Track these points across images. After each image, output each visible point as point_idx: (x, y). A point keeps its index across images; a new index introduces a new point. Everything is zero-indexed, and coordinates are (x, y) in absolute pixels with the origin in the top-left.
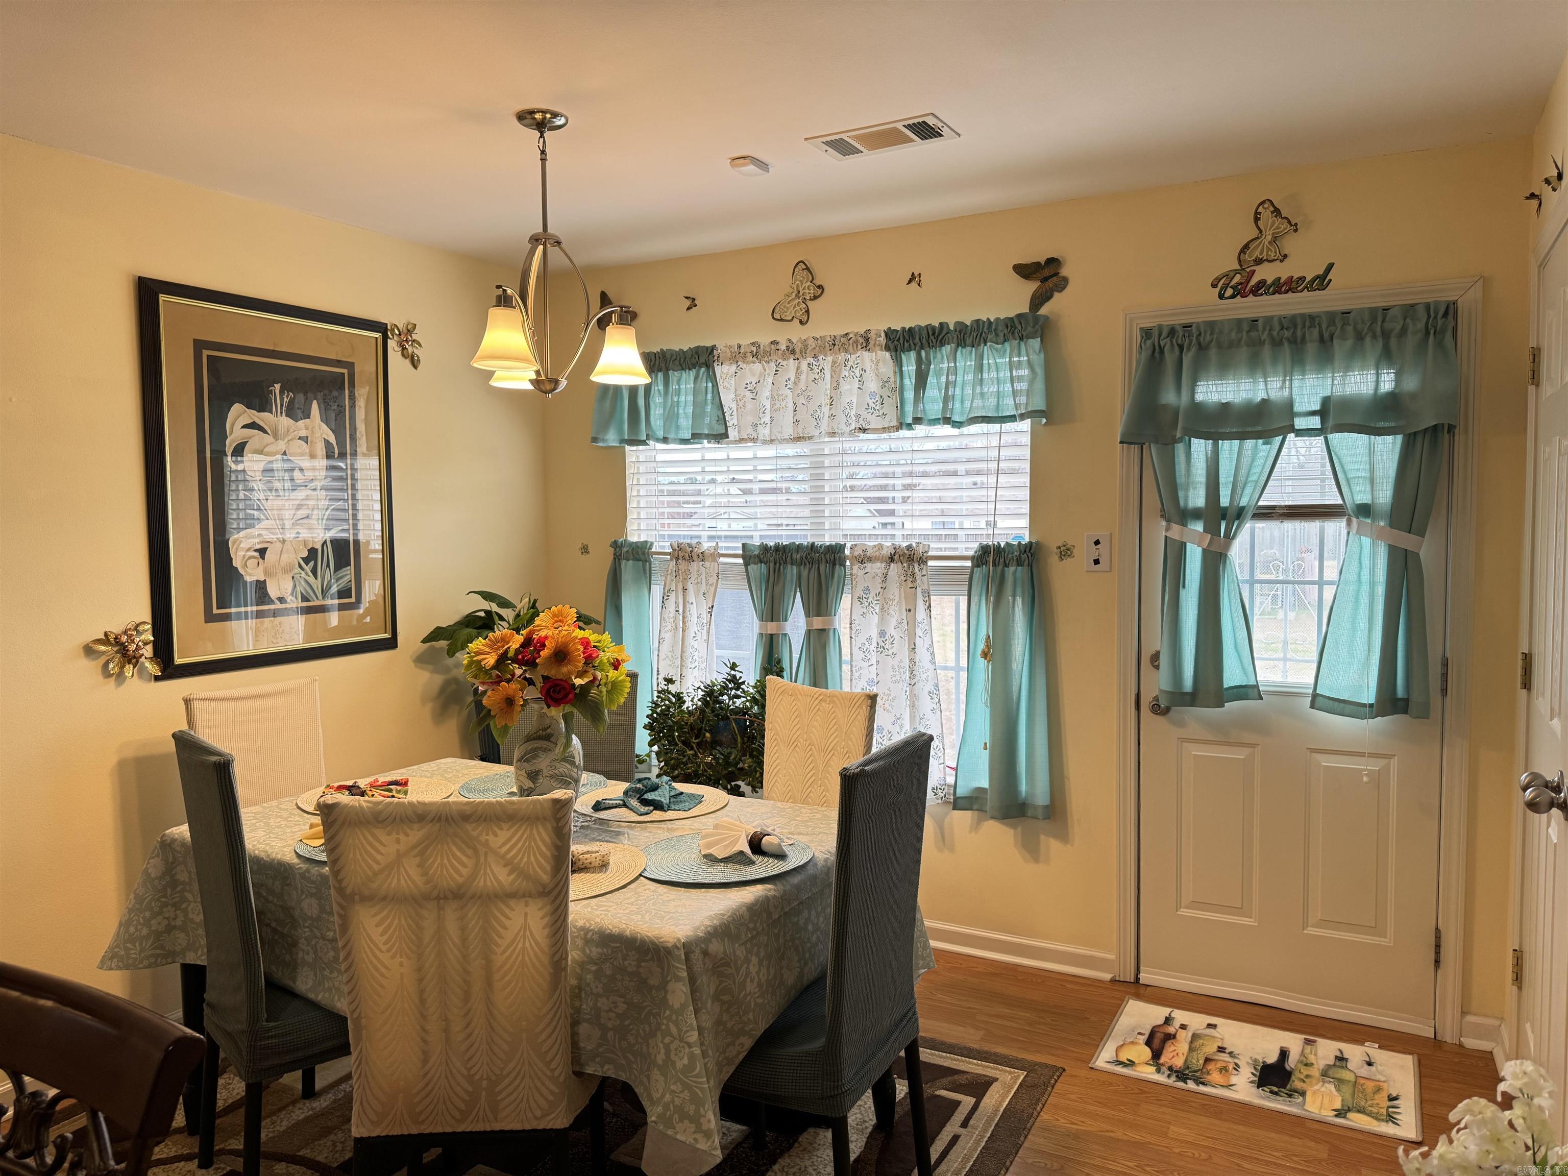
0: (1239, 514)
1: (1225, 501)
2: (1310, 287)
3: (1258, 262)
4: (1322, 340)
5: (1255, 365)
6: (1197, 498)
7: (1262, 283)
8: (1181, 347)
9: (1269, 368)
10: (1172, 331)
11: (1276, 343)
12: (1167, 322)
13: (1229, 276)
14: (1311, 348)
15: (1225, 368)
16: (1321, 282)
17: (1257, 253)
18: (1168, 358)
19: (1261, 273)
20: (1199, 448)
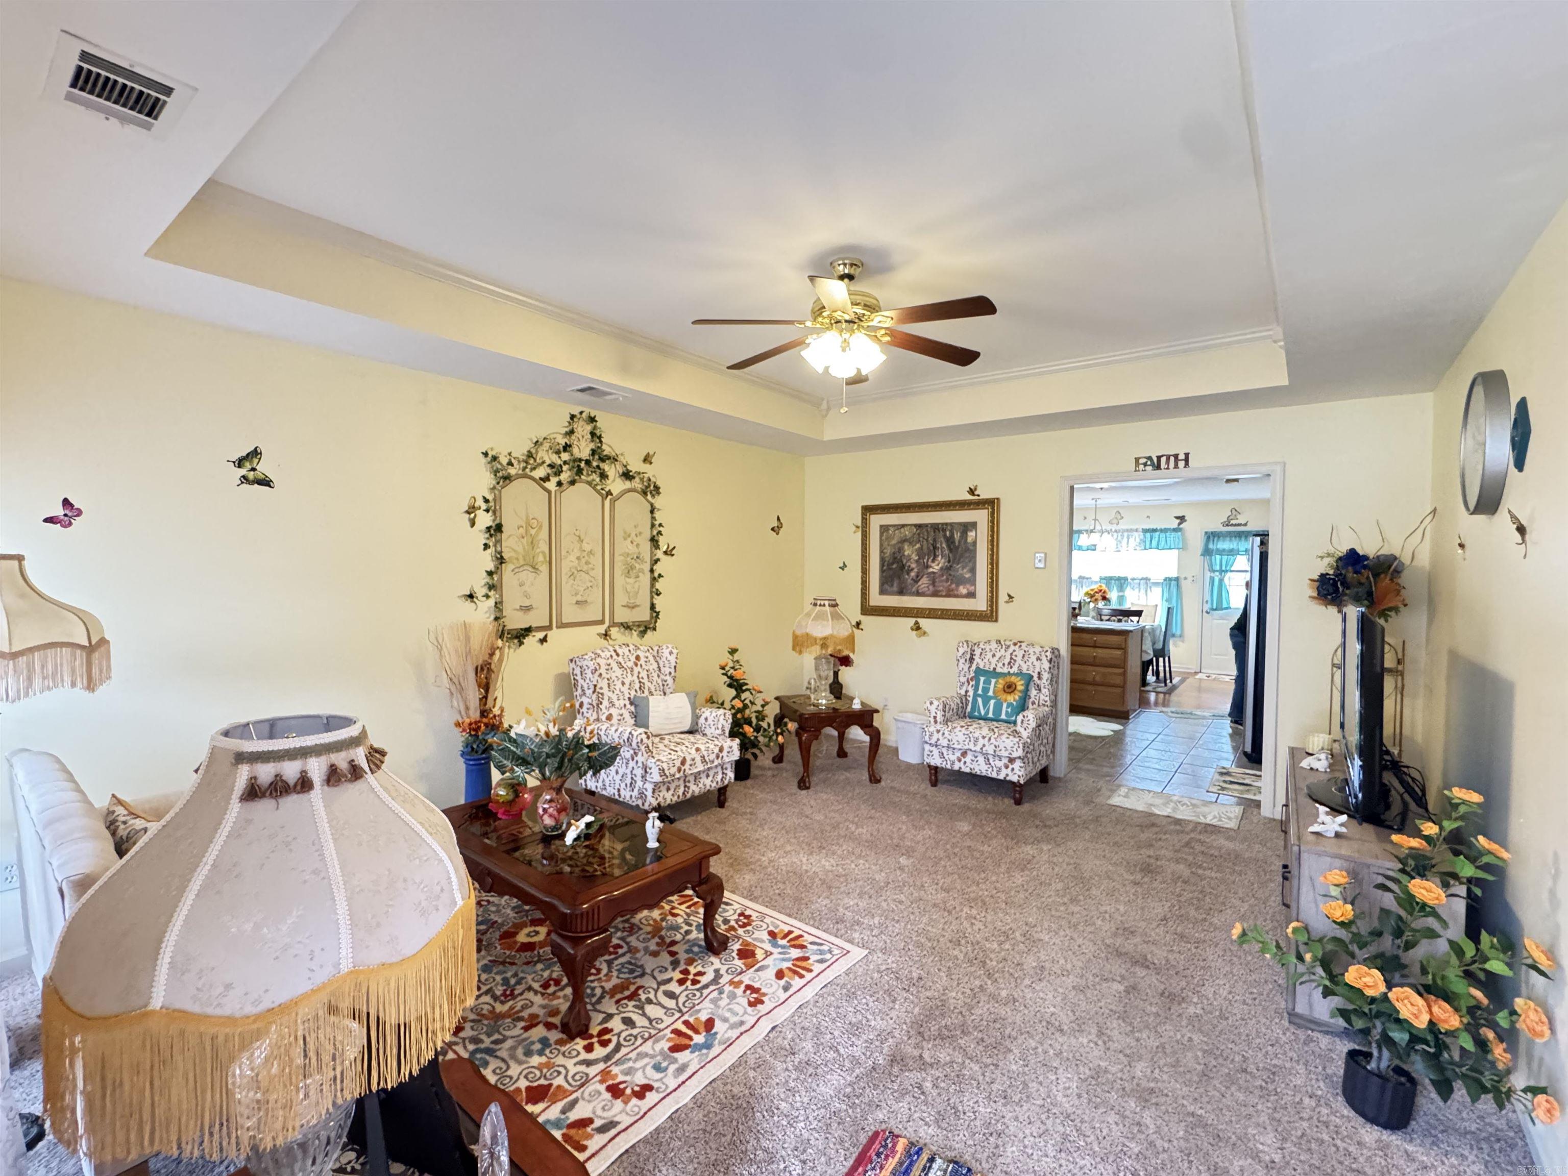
0: (1227, 571)
1: (1224, 568)
2: (1242, 526)
3: (1231, 520)
5: (1233, 540)
6: (1218, 568)
8: (1214, 536)
9: (1235, 541)
10: (1212, 533)
11: (1237, 537)
12: (1211, 531)
13: (1225, 522)
14: (1243, 539)
15: (1225, 541)
16: (1246, 525)
17: (1231, 518)
18: (1211, 538)
19: (1232, 522)
20: (1218, 557)
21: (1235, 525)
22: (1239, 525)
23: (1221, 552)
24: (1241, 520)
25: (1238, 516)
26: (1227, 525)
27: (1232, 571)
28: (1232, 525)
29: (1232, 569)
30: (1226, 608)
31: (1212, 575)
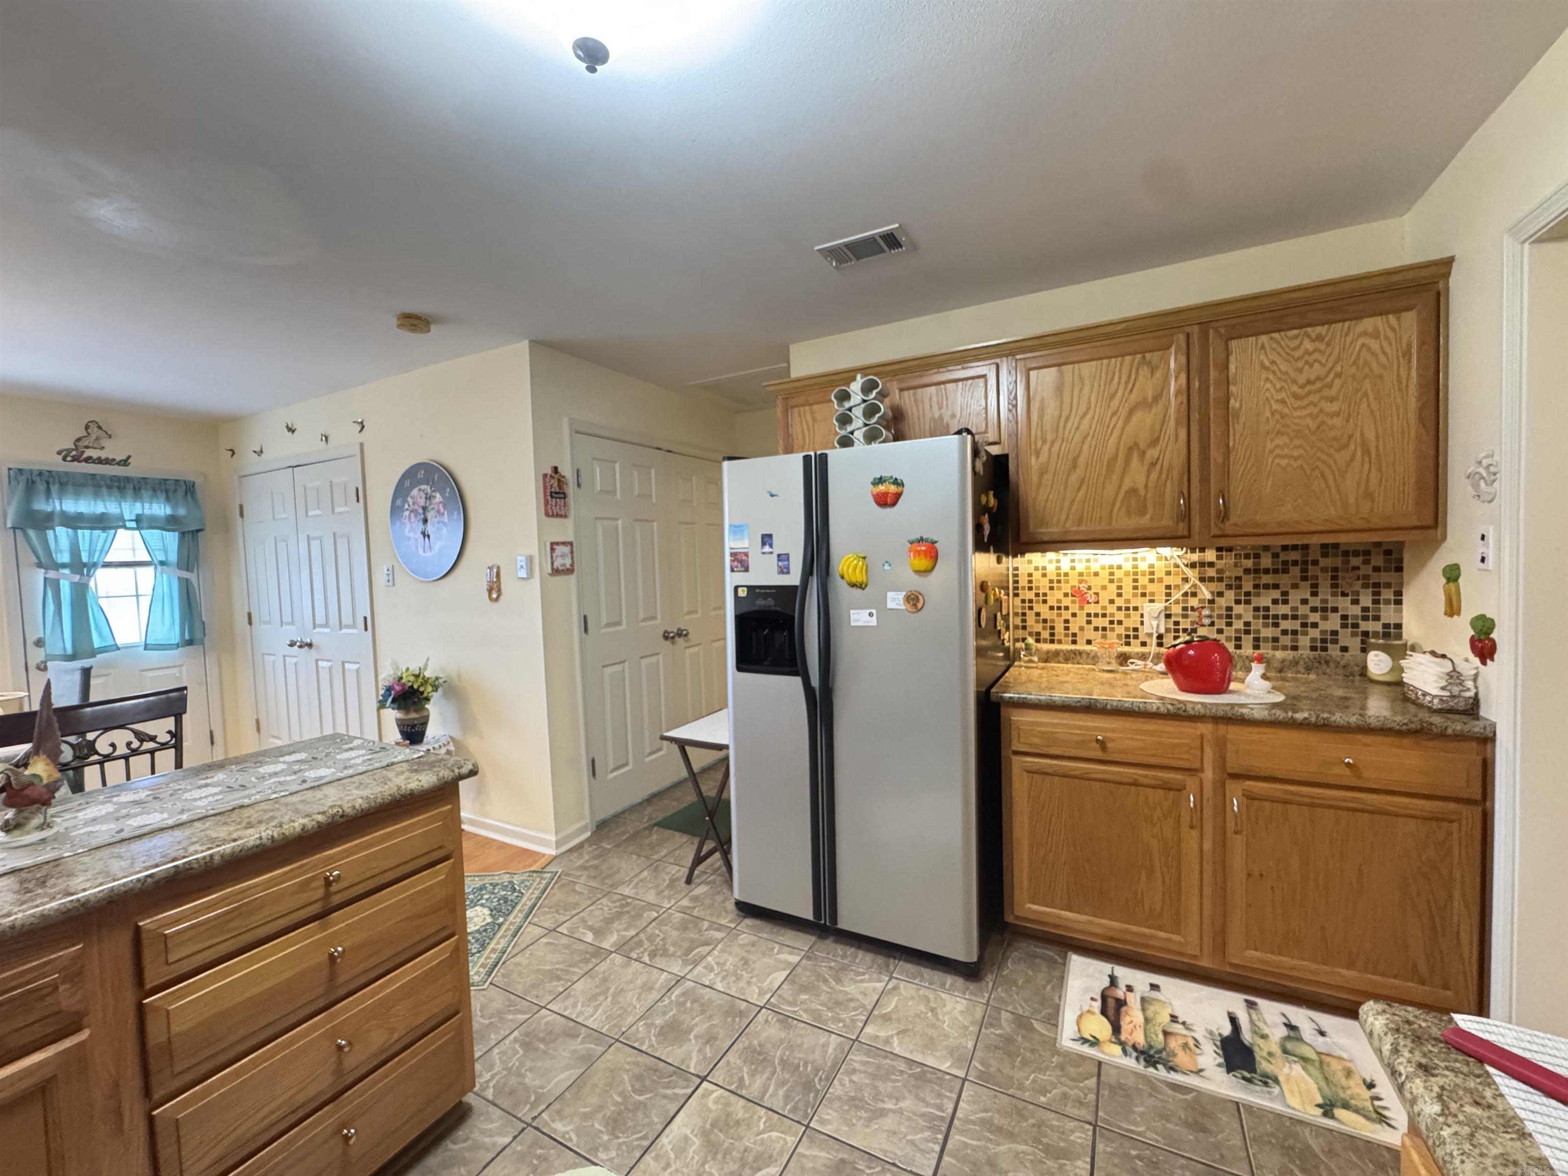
0: (95, 565)
1: (85, 558)
2: (119, 464)
3: (87, 447)
4: (134, 489)
5: (97, 495)
6: (65, 558)
7: (90, 458)
8: (48, 483)
9: (106, 498)
10: (40, 474)
11: (109, 487)
12: (36, 468)
13: (69, 451)
14: (130, 492)
15: (77, 495)
16: (125, 462)
17: (86, 443)
18: (41, 487)
19: (88, 453)
20: (61, 531)
21: (100, 461)
22: (108, 462)
23: (74, 522)
24: (112, 451)
25: (105, 442)
26: (76, 459)
27: (108, 565)
28: (88, 460)
29: (109, 559)
30: (103, 650)
31: (52, 574)
